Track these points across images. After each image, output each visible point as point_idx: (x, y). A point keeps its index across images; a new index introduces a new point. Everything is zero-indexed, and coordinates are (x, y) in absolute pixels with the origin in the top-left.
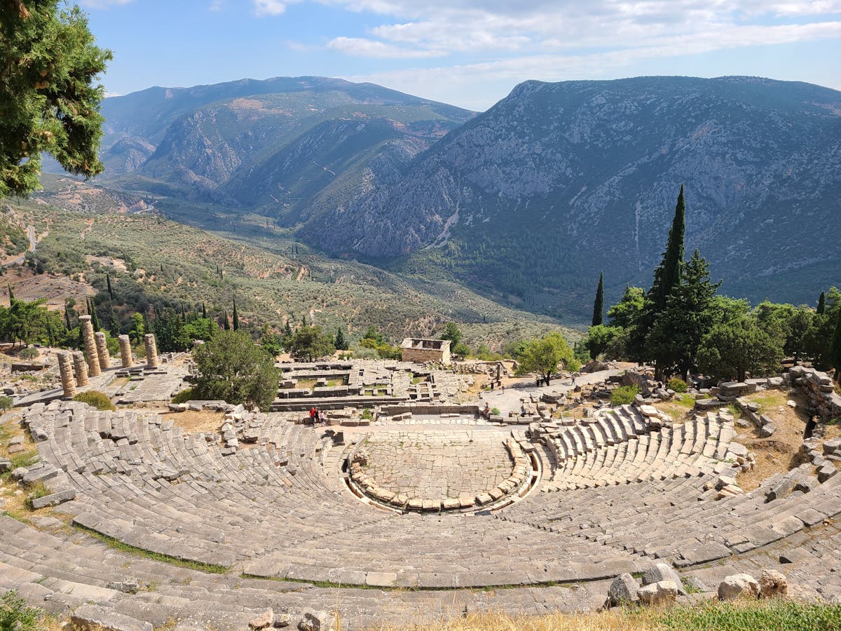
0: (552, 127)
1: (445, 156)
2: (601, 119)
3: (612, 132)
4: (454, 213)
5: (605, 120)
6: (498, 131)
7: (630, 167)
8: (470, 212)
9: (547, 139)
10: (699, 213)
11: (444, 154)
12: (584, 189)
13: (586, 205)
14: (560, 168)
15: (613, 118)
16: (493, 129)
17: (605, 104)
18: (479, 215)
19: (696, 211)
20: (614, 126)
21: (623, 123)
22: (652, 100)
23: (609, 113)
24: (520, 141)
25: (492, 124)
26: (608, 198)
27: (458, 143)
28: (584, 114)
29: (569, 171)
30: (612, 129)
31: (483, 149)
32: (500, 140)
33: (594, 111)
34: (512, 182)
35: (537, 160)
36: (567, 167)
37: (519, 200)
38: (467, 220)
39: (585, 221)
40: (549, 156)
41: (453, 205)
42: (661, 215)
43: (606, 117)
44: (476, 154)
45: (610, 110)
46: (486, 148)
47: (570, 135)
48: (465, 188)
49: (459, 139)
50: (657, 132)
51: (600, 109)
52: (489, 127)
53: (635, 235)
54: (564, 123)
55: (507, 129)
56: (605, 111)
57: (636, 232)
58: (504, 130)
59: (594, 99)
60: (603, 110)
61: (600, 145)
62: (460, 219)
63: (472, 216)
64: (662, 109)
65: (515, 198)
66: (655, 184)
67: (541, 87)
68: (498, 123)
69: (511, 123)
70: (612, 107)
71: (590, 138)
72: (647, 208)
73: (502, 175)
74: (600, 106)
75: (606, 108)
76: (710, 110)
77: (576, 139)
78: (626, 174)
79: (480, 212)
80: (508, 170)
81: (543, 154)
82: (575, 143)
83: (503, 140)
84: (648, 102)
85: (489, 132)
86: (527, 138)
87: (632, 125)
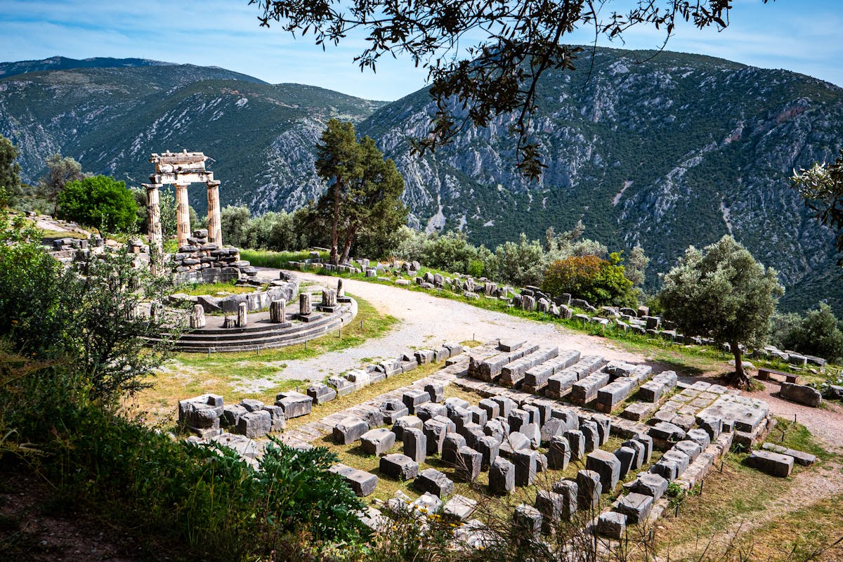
1: (412, 132)
2: (625, 94)
4: (436, 211)
5: (629, 95)
7: (693, 156)
8: (460, 212)
14: (584, 155)
15: (641, 92)
17: (629, 74)
18: (476, 217)
20: (646, 103)
21: (658, 99)
22: (689, 73)
23: (635, 86)
26: (676, 197)
28: (603, 84)
30: (644, 106)
33: (616, 82)
34: (516, 171)
35: (549, 141)
36: (594, 153)
37: (531, 196)
38: (459, 223)
40: (566, 136)
41: (432, 200)
42: (761, 224)
43: (632, 91)
45: (636, 82)
47: (589, 111)
48: (447, 176)
54: (575, 95)
56: (629, 82)
59: (612, 66)
60: (626, 81)
62: (447, 221)
63: (464, 217)
64: (708, 84)
65: (523, 193)
70: (640, 78)
71: (616, 117)
72: (738, 213)
73: (500, 161)
74: (623, 76)
75: (630, 79)
78: (691, 165)
79: (475, 211)
82: (597, 121)
84: (684, 76)
87: (671, 102)
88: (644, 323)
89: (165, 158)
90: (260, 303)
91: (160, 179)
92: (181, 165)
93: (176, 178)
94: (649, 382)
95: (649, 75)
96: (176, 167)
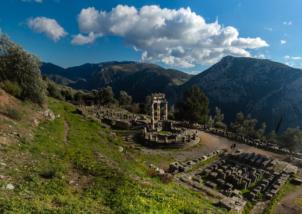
0: (239, 75)
3: (261, 79)
5: (258, 74)
6: (220, 75)
7: (270, 94)
9: (238, 79)
10: (294, 114)
11: (199, 83)
12: (252, 101)
13: (254, 107)
14: (242, 92)
15: (261, 73)
16: (218, 73)
17: (259, 67)
19: (293, 113)
20: (261, 77)
21: (265, 76)
23: (260, 71)
24: (228, 79)
25: (218, 71)
26: (262, 106)
27: (205, 79)
28: (251, 70)
29: (245, 93)
30: (260, 77)
31: (215, 82)
32: (221, 78)
33: (255, 69)
34: (225, 96)
35: (234, 88)
36: (245, 92)
37: (227, 104)
39: (254, 113)
40: (239, 87)
43: (259, 73)
44: (212, 84)
45: (260, 70)
46: (216, 82)
47: (246, 79)
49: (206, 77)
50: (277, 81)
51: (257, 69)
52: (217, 72)
53: (273, 121)
54: (243, 74)
55: (224, 74)
56: (259, 70)
57: (273, 120)
58: (222, 74)
59: (255, 64)
60: (258, 69)
61: (256, 84)
64: (279, 72)
65: (225, 103)
66: (279, 101)
67: (233, 58)
68: (221, 71)
69: (225, 72)
70: (261, 68)
71: (252, 80)
72: (276, 110)
73: (221, 93)
74: (257, 68)
75: (259, 69)
76: (298, 74)
77: (248, 81)
78: (268, 97)
80: (223, 91)
81: (237, 86)
82: (247, 82)
83: (222, 78)
84: (273, 69)
85: (217, 75)
86: (231, 78)
87: (268, 77)
88: (266, 144)
89: (155, 95)
90: (179, 137)
91: (154, 101)
92: (159, 97)
93: (158, 101)
94: (272, 162)
95: (264, 68)
96: (158, 98)
